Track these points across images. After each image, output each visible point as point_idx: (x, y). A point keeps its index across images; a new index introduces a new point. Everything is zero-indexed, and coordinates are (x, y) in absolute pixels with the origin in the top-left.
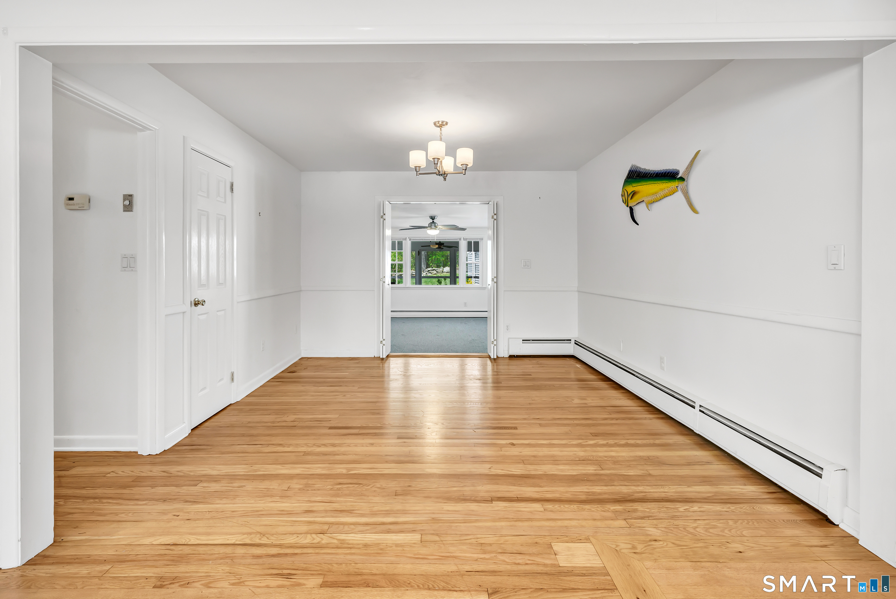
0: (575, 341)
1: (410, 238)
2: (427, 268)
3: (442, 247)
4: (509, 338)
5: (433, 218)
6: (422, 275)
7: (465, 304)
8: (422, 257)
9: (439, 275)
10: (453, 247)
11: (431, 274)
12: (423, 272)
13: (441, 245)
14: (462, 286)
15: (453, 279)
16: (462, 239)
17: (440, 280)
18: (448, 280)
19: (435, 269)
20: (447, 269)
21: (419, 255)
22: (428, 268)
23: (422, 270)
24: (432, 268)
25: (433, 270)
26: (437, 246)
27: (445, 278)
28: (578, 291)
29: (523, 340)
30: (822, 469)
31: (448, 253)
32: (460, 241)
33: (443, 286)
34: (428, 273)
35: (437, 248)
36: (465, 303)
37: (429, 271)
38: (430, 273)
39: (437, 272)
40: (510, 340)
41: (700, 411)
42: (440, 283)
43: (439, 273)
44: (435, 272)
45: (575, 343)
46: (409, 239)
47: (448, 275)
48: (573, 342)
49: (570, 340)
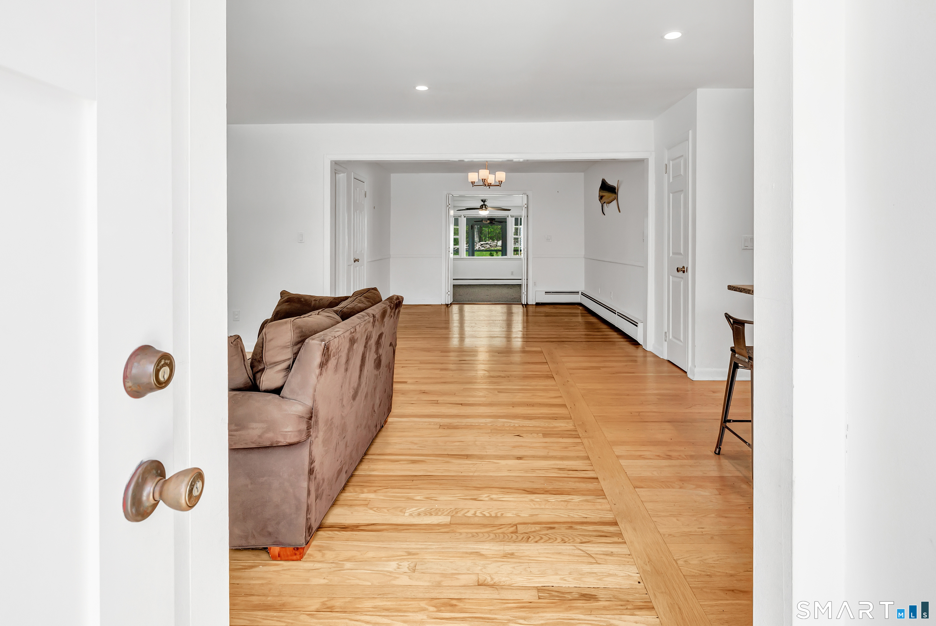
0: (582, 292)
1: (464, 215)
2: (479, 242)
3: (493, 222)
4: (536, 291)
5: (484, 201)
6: (475, 249)
7: (512, 274)
8: (475, 230)
9: (493, 249)
10: (503, 222)
11: (484, 248)
12: (475, 246)
13: (492, 220)
14: (509, 257)
15: (504, 251)
16: (510, 216)
17: (492, 253)
18: (500, 253)
19: (488, 243)
20: (500, 243)
21: (472, 229)
22: (481, 242)
23: (475, 244)
24: (486, 242)
25: (487, 244)
26: (489, 222)
27: (497, 251)
28: (585, 258)
29: (545, 292)
30: (638, 323)
31: (500, 226)
32: (507, 218)
33: (494, 257)
34: (480, 247)
35: (489, 223)
36: (512, 272)
37: (482, 245)
38: (482, 247)
39: (490, 246)
40: (536, 292)
41: (618, 315)
42: (491, 255)
43: (492, 247)
44: (488, 246)
45: (582, 294)
46: (463, 217)
47: (500, 248)
48: (580, 293)
49: (579, 292)
